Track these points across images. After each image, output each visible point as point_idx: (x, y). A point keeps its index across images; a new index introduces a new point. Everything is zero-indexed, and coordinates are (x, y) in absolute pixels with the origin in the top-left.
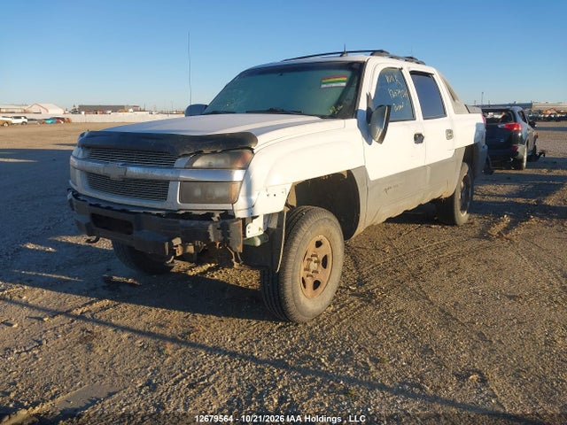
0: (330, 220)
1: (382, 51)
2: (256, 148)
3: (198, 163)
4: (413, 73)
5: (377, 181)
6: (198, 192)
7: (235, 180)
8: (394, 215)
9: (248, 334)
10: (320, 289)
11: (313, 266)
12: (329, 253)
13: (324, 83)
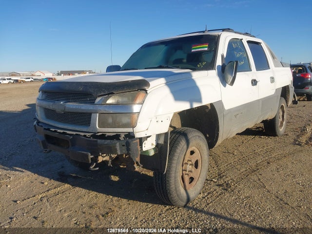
0: (199, 137)
1: (229, 29)
2: (149, 90)
3: (110, 101)
4: (249, 42)
5: (230, 110)
6: (110, 120)
7: (134, 112)
8: (240, 131)
9: (146, 214)
10: (193, 183)
11: (189, 167)
12: (199, 158)
13: (194, 49)
